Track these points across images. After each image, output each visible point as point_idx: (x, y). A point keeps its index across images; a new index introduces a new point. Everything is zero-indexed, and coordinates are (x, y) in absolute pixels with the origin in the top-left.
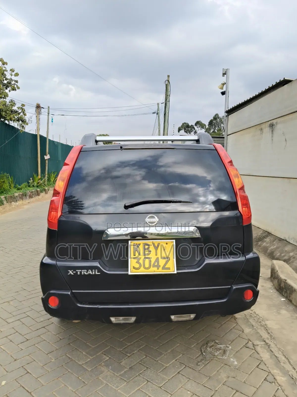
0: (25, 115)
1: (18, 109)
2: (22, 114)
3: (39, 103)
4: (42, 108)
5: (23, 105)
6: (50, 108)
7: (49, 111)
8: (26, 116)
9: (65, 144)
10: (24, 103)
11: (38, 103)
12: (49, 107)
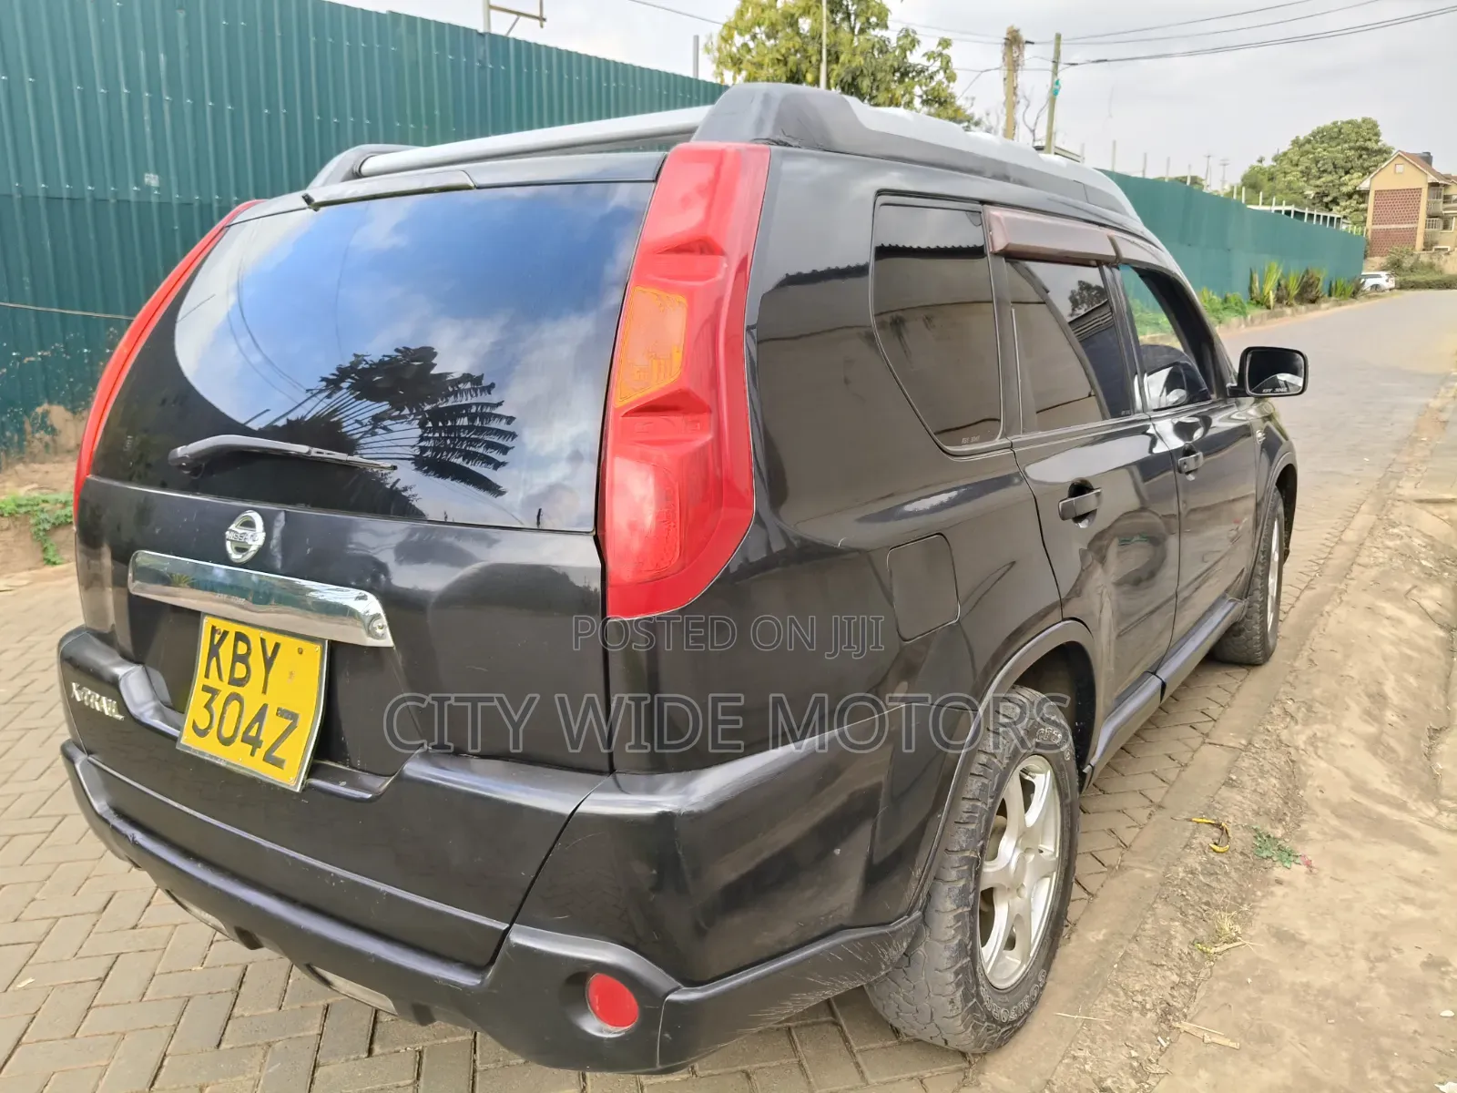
0: (951, 78)
1: (929, 59)
2: (940, 76)
3: (1016, 28)
4: (1027, 42)
5: (945, 43)
6: (1063, 37)
7: (1058, 53)
8: (954, 81)
9: (1140, 175)
10: (947, 36)
11: (1012, 27)
12: (1058, 37)
